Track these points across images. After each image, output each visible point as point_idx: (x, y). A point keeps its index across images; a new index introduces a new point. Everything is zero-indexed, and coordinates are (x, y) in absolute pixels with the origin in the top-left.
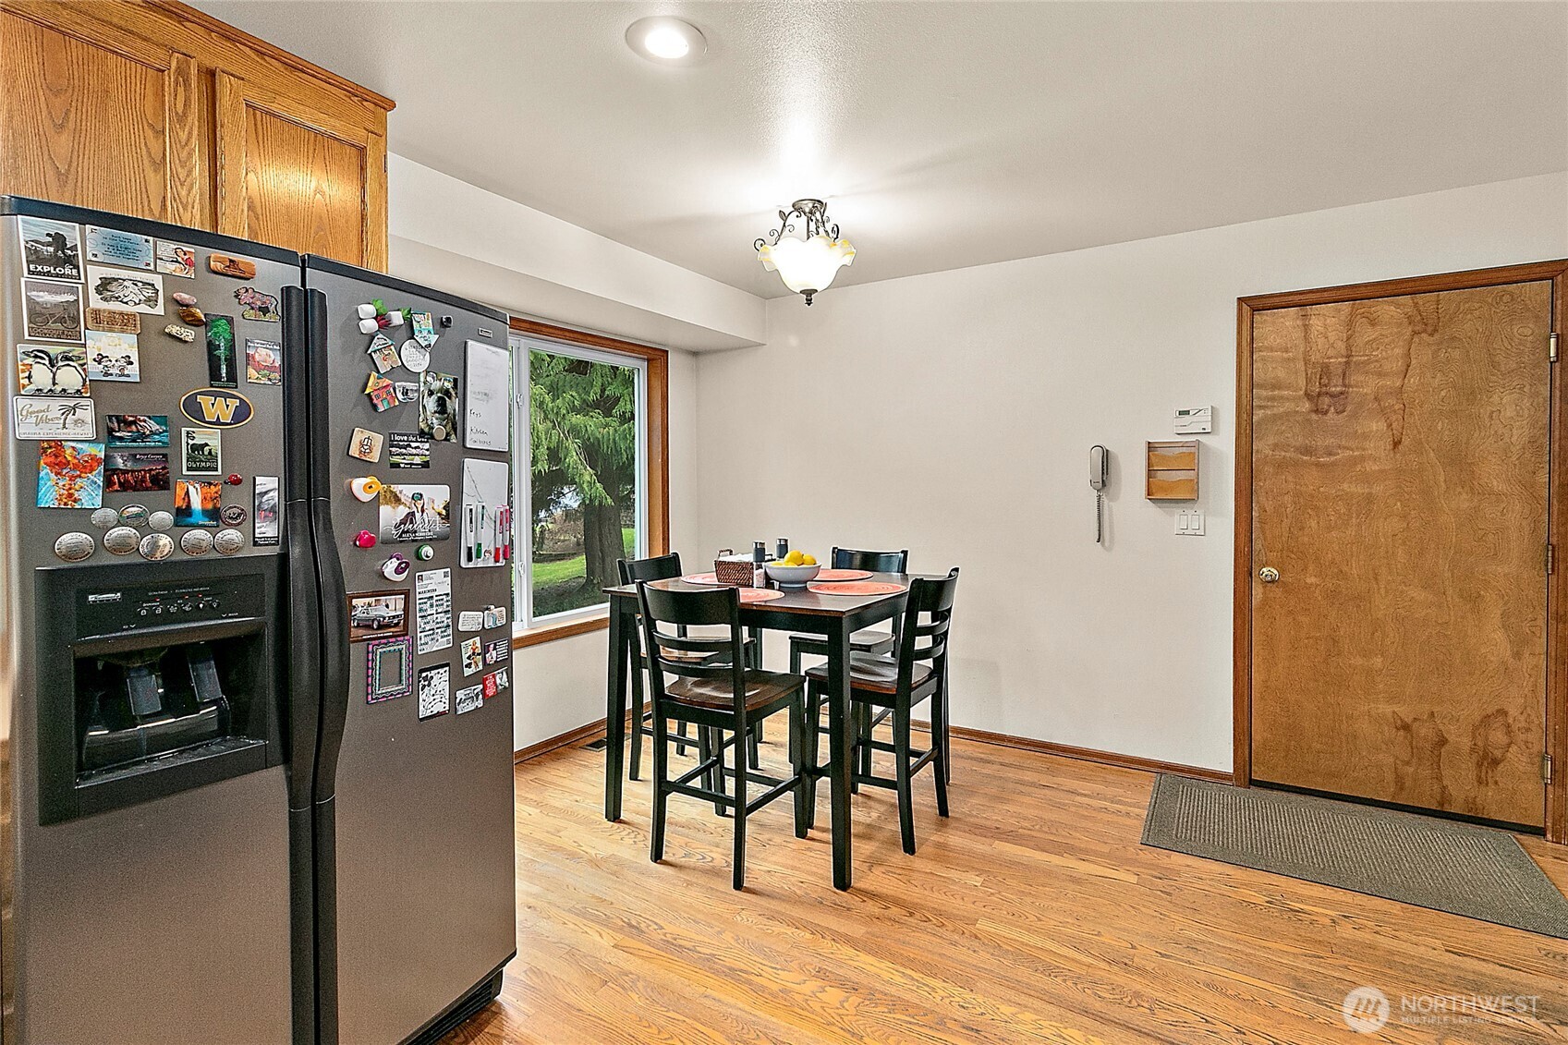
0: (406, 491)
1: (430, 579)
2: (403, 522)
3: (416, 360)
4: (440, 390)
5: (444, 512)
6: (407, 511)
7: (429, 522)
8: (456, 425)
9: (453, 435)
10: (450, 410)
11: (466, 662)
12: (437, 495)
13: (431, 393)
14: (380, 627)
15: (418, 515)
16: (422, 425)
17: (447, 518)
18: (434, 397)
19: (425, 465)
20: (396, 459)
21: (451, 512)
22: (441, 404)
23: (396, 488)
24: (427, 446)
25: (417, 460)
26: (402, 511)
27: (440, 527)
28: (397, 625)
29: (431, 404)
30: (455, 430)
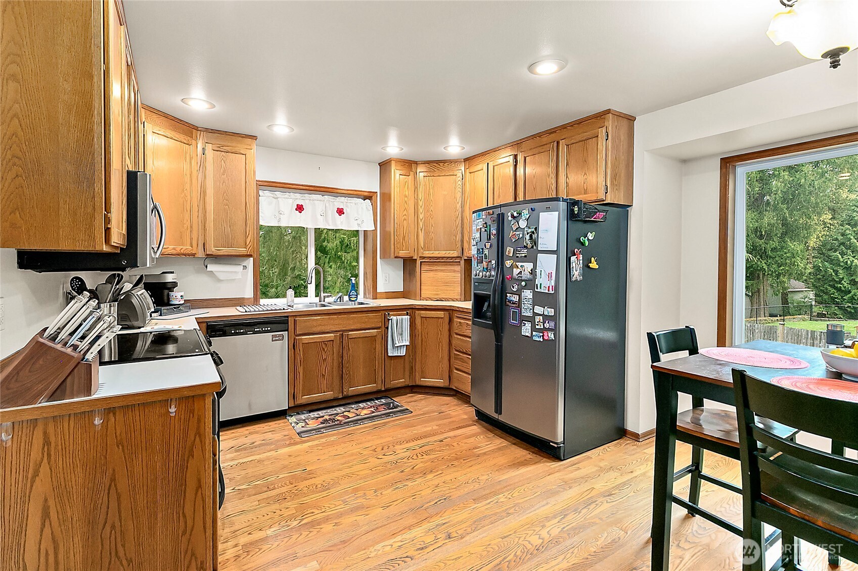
0: (519, 264)
1: (526, 292)
2: (519, 274)
3: (523, 224)
4: (531, 232)
5: (531, 272)
6: (520, 270)
7: (526, 275)
8: (535, 243)
9: (535, 246)
10: (534, 238)
11: (537, 323)
12: (529, 266)
13: (528, 234)
14: (513, 303)
15: (523, 272)
16: (525, 244)
17: (532, 273)
18: (529, 235)
19: (525, 256)
20: (518, 255)
21: (533, 272)
22: (531, 236)
23: (517, 264)
24: (526, 250)
25: (523, 255)
26: (519, 271)
27: (529, 276)
28: (516, 304)
29: (528, 237)
30: (535, 244)
